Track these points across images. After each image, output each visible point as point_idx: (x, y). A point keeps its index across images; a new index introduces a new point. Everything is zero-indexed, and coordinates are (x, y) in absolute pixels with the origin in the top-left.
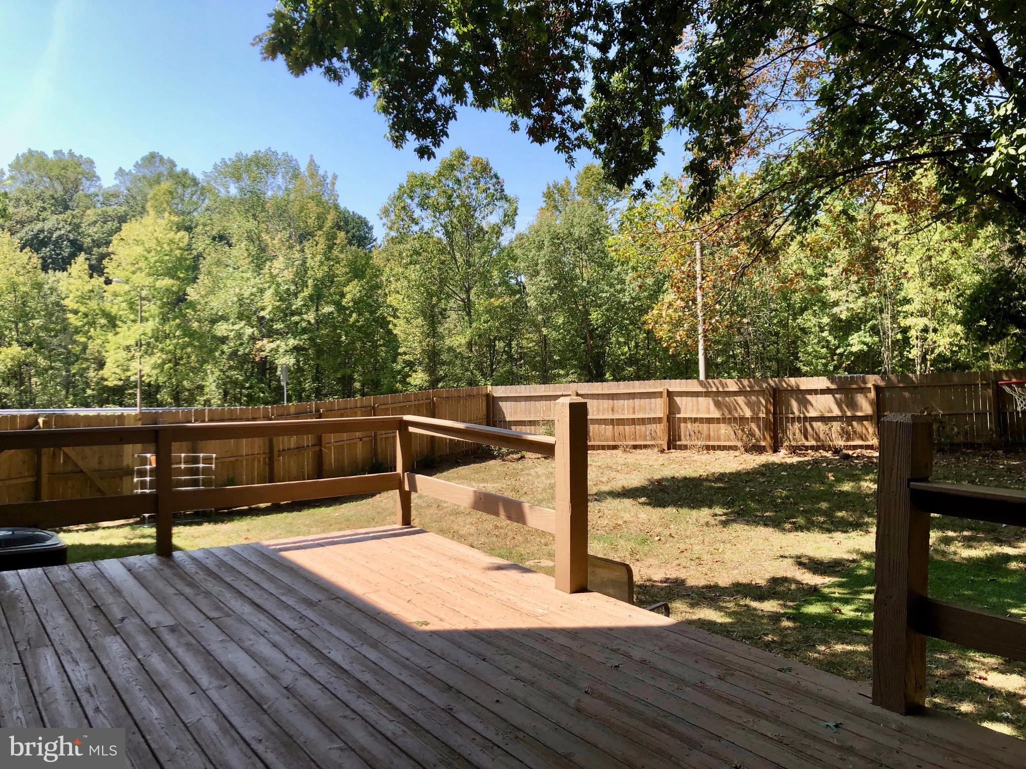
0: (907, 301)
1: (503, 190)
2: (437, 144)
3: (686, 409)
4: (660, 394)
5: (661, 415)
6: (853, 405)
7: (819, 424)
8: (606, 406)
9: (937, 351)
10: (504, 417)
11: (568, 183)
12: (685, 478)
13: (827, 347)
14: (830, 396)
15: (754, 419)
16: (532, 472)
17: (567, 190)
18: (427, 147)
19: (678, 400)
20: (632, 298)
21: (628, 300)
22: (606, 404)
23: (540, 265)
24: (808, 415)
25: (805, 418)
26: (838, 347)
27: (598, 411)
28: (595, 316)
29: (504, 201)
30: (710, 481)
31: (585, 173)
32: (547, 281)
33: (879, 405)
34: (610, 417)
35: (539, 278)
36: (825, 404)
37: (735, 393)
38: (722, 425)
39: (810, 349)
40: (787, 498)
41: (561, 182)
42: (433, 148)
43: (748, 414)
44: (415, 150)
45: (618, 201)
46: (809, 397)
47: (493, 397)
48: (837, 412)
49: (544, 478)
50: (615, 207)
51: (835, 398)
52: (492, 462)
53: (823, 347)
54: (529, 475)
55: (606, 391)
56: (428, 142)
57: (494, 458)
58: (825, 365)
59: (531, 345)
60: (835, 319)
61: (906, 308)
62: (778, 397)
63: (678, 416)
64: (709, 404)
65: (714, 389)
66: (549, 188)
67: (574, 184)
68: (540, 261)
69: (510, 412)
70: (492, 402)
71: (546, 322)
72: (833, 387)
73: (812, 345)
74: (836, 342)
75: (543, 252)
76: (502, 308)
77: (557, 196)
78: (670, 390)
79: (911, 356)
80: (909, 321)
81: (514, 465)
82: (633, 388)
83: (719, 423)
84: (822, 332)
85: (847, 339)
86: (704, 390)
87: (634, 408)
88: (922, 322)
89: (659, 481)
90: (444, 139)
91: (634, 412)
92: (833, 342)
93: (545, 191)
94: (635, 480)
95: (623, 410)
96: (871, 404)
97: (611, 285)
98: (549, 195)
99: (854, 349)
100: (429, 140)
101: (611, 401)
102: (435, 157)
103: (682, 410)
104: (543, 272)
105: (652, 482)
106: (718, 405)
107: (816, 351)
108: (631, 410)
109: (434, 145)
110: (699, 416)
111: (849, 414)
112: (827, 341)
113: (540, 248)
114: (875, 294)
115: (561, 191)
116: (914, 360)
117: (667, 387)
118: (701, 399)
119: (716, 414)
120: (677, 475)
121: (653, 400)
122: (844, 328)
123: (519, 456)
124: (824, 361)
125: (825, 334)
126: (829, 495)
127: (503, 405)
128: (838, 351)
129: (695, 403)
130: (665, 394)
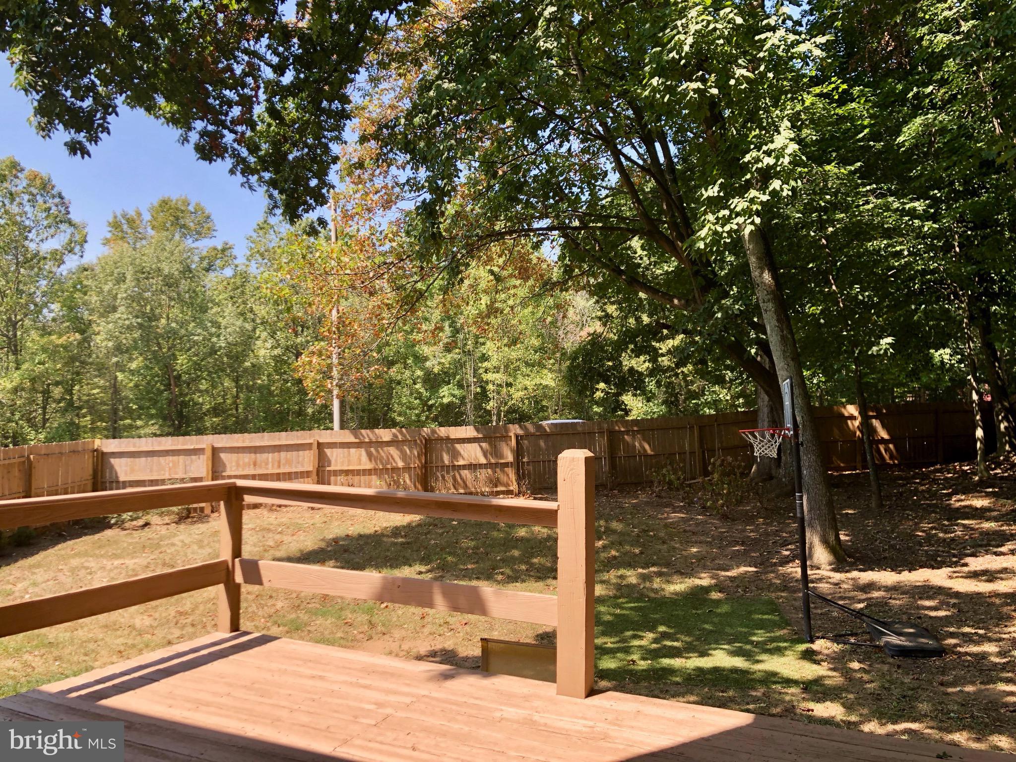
0: (484, 358)
1: (68, 213)
2: (94, 139)
3: (336, 461)
4: (308, 446)
5: (310, 469)
6: (497, 453)
7: (466, 472)
8: (247, 460)
9: (510, 403)
10: (117, 477)
11: (139, 214)
12: (361, 536)
13: (420, 398)
14: (476, 444)
15: (407, 469)
16: (176, 540)
17: (138, 222)
18: (80, 143)
19: (328, 451)
20: (228, 343)
21: (223, 345)
22: (247, 458)
23: (118, 301)
24: (456, 463)
25: (454, 466)
26: (429, 399)
27: (238, 465)
28: (182, 361)
29: (67, 225)
30: (388, 536)
31: (161, 206)
32: (128, 319)
33: (519, 452)
34: (252, 472)
35: (117, 315)
36: (472, 453)
37: (388, 444)
38: (374, 477)
39: (404, 400)
40: (476, 548)
41: (132, 213)
42: (87, 144)
43: (401, 464)
44: (66, 144)
45: (197, 240)
46: (458, 446)
47: (103, 454)
48: (483, 461)
49: (195, 547)
50: (193, 245)
51: (481, 447)
52: (108, 533)
53: (416, 398)
54: (173, 545)
55: (247, 444)
56: (82, 137)
57: (110, 527)
58: (418, 416)
59: (95, 391)
60: (428, 373)
61: (485, 364)
62: (429, 446)
63: (328, 469)
64: (360, 455)
65: (367, 440)
66: (115, 217)
67: (147, 217)
68: (119, 296)
69: (123, 469)
70: (101, 459)
71: (120, 367)
72: (480, 436)
73: (404, 396)
74: (428, 394)
75: (123, 286)
76: (65, 348)
77: (125, 227)
78: (321, 441)
79: (488, 408)
80: (490, 376)
81: (136, 534)
82: (279, 439)
83: (370, 474)
84: (415, 383)
85: (437, 392)
86: (357, 441)
87: (279, 462)
88: (499, 377)
89: (336, 540)
90: (103, 136)
91: (279, 467)
92: (426, 394)
93: (111, 220)
94: (310, 543)
95: (267, 464)
96: (512, 451)
97: (205, 329)
98: (116, 225)
99: (446, 401)
100: (82, 134)
101: (253, 455)
102: (89, 156)
103: (333, 462)
104: (122, 309)
105: (329, 544)
106: (370, 456)
107: (410, 402)
108: (276, 464)
109: (90, 141)
110: (351, 468)
111: (493, 461)
112: (420, 393)
113: (121, 279)
114: (457, 350)
115: (130, 222)
116: (490, 411)
117: (317, 438)
118: (353, 450)
119: (369, 466)
120: (350, 533)
121: (301, 453)
122: (433, 381)
123: (141, 522)
124: (417, 412)
125: (417, 386)
126: (511, 542)
127: (114, 461)
128: (430, 403)
129: (346, 454)
130: (315, 446)
